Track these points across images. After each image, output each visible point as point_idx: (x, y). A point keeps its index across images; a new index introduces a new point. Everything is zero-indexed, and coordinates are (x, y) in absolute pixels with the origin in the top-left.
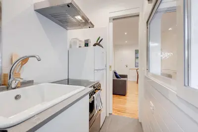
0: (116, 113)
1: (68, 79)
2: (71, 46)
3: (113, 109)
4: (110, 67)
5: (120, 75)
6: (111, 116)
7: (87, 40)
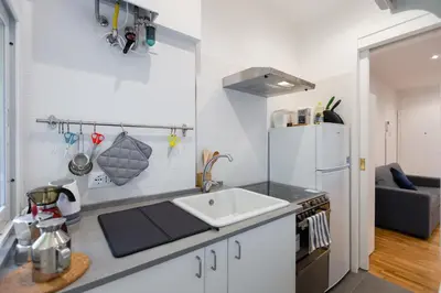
0: (380, 272)
1: (269, 182)
2: (273, 126)
3: (371, 262)
4: (362, 162)
5: (409, 177)
6: (364, 274)
7: (303, 111)
